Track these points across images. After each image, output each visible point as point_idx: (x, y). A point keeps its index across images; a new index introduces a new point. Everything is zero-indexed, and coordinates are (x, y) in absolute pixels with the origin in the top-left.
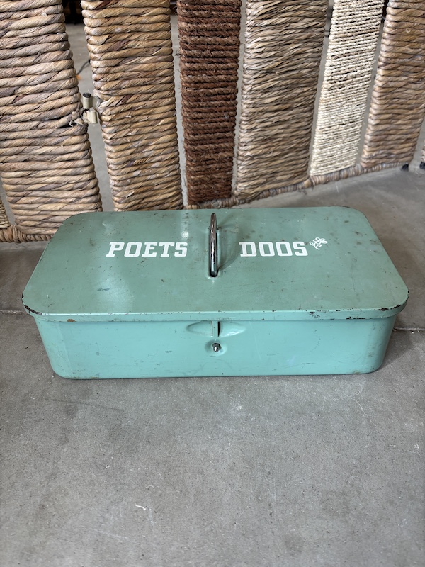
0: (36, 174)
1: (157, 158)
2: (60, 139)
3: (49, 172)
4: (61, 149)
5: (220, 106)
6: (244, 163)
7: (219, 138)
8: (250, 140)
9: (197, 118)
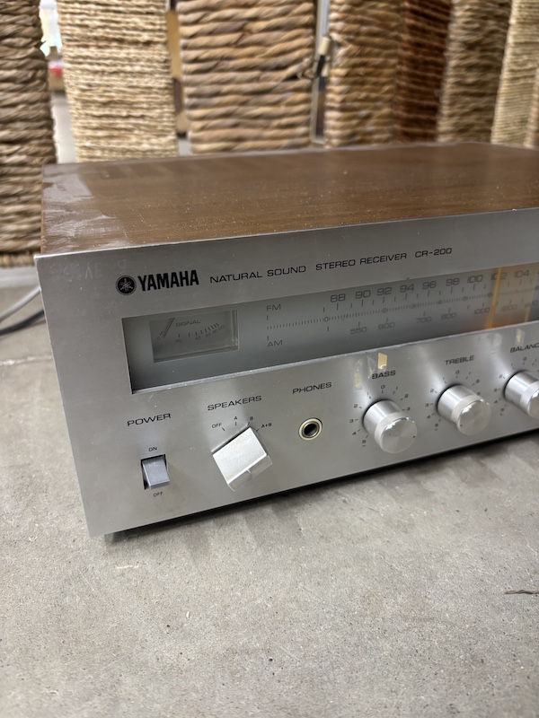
0: (242, 145)
2: (284, 95)
5: (432, 80)
7: (426, 122)
8: (451, 128)
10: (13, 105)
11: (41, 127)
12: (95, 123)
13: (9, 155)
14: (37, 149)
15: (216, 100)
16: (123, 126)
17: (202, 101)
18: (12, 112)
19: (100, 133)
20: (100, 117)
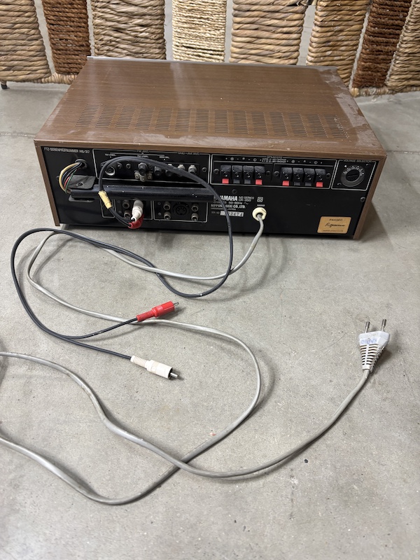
0: (259, 41)
1: (346, 43)
2: (286, 14)
3: (269, 41)
4: (284, 23)
5: (400, 7)
6: (401, 58)
7: (390, 34)
8: (411, 39)
9: (381, 14)
10: (146, 7)
11: (158, 19)
12: (184, 20)
13: (141, 32)
14: (154, 30)
15: (248, 14)
16: (198, 23)
17: (240, 13)
18: (145, 11)
19: (185, 25)
20: (186, 17)
